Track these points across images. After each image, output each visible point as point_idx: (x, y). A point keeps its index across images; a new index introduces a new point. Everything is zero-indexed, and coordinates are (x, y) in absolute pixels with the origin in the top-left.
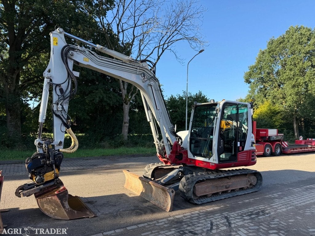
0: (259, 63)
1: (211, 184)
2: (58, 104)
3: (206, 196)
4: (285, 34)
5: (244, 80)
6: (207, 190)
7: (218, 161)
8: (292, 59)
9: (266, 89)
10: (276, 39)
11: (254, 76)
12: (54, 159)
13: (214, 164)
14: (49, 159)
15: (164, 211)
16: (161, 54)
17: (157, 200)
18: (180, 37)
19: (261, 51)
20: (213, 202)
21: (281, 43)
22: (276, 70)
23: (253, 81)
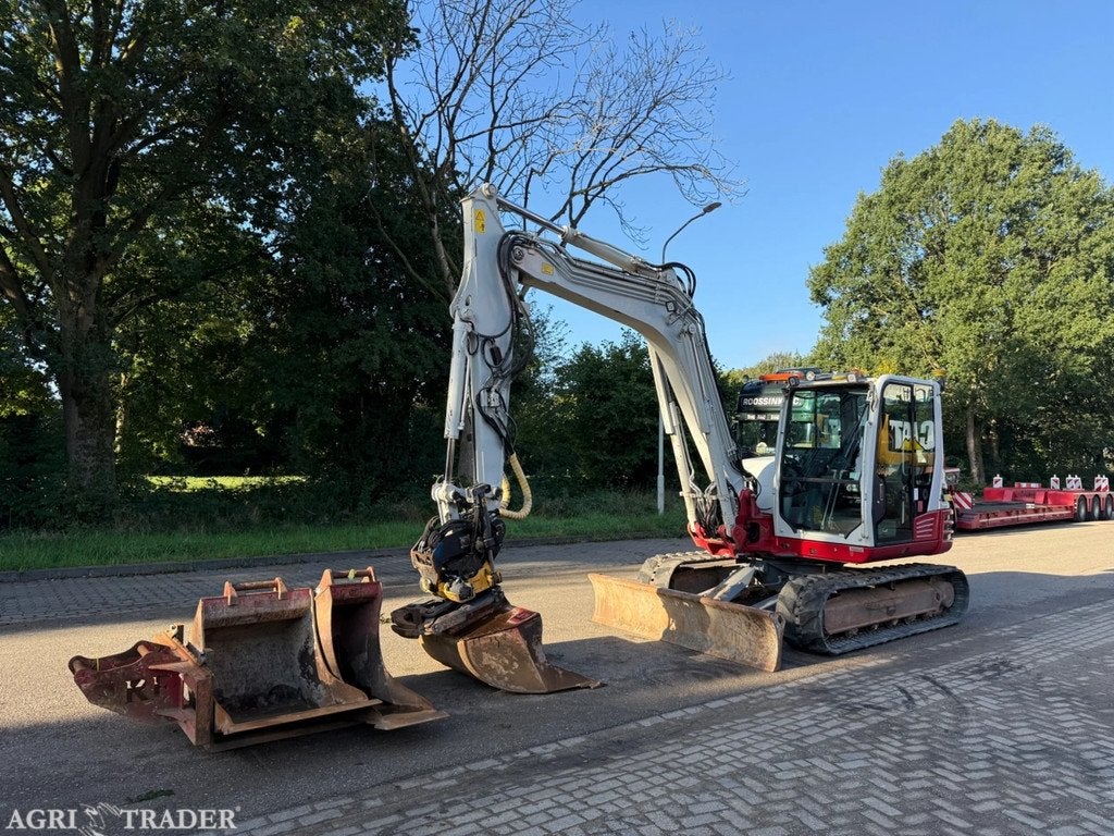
0: (856, 236)
1: (857, 603)
2: (489, 390)
3: (842, 635)
4: (940, 146)
5: (809, 293)
6: (849, 619)
7: (873, 540)
8: (965, 227)
9: (878, 326)
10: (910, 163)
11: (843, 279)
12: (493, 534)
13: (862, 550)
14: (480, 534)
15: (760, 669)
16: (583, 212)
17: (726, 645)
18: (638, 160)
19: (862, 197)
20: (864, 648)
21: (925, 175)
22: (910, 260)
23: (835, 295)
